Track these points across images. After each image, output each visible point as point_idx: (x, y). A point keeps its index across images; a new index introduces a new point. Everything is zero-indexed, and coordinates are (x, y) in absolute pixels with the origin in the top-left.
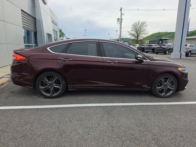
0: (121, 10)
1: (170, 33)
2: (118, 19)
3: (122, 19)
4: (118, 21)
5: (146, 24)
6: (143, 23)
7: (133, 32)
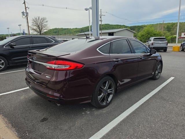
0: (24, 3)
1: (65, 29)
2: (23, 13)
3: (27, 13)
4: (24, 15)
5: (47, 20)
6: (43, 19)
7: (35, 28)
